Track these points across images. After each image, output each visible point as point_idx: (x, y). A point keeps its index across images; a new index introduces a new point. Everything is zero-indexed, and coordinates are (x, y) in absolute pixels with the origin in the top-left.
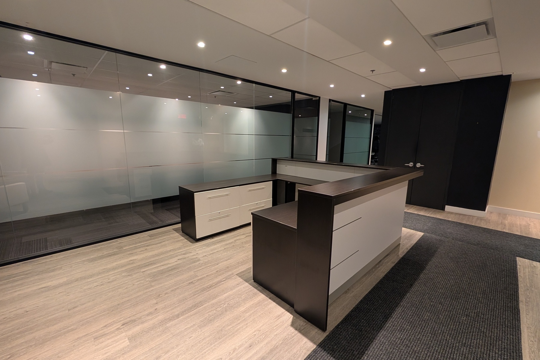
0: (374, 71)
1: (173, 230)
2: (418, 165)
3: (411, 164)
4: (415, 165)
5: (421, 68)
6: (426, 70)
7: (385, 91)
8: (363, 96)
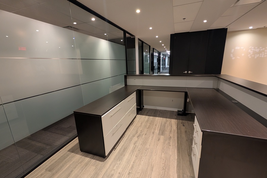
0: (185, 19)
1: (69, 152)
2: (189, 72)
3: (186, 72)
4: (188, 72)
5: (204, 20)
6: (207, 21)
7: (171, 34)
8: (157, 37)
